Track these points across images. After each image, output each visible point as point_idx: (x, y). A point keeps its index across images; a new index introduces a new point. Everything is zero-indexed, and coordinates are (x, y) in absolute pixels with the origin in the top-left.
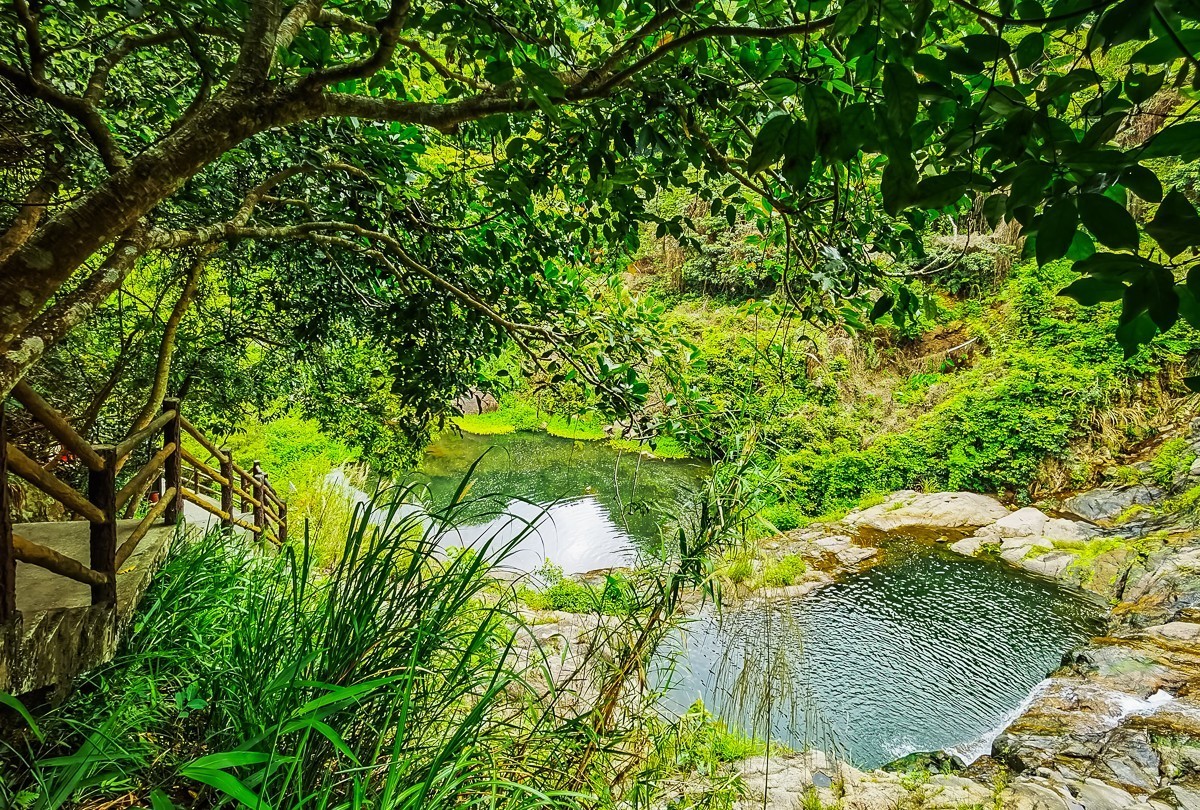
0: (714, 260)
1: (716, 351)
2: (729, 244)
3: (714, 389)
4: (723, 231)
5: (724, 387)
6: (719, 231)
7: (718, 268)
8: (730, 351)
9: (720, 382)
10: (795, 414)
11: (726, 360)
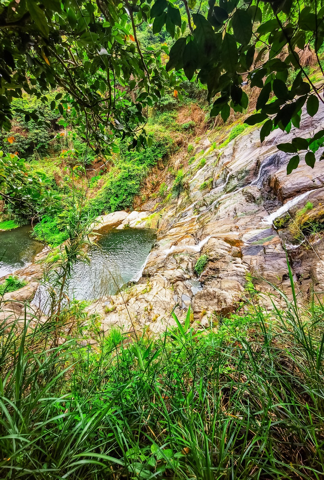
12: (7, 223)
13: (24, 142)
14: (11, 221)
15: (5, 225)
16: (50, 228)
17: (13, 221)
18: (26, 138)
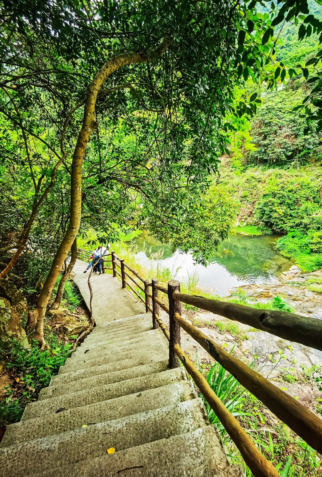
0: (266, 148)
1: (276, 188)
2: (274, 140)
3: (276, 205)
4: (270, 134)
5: (281, 204)
6: (268, 134)
7: (267, 151)
8: (283, 187)
9: (279, 201)
10: (317, 214)
11: (282, 192)
12: (250, 228)
13: (289, 148)
14: (254, 227)
15: (248, 229)
16: (299, 245)
17: (256, 227)
18: (293, 145)
